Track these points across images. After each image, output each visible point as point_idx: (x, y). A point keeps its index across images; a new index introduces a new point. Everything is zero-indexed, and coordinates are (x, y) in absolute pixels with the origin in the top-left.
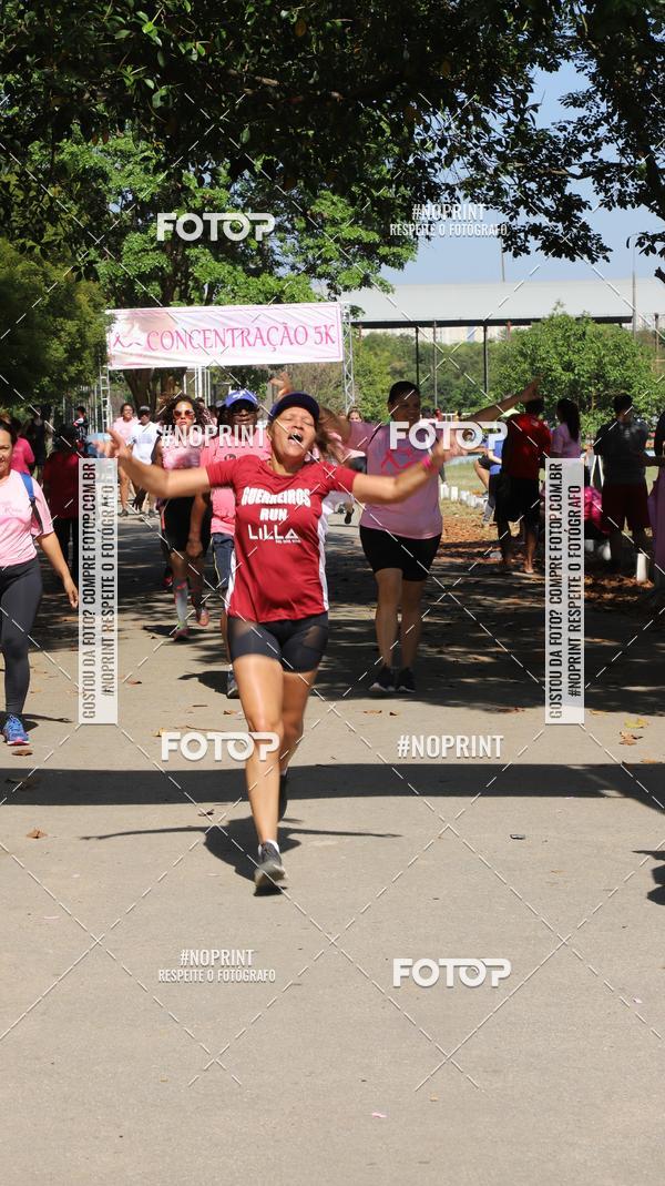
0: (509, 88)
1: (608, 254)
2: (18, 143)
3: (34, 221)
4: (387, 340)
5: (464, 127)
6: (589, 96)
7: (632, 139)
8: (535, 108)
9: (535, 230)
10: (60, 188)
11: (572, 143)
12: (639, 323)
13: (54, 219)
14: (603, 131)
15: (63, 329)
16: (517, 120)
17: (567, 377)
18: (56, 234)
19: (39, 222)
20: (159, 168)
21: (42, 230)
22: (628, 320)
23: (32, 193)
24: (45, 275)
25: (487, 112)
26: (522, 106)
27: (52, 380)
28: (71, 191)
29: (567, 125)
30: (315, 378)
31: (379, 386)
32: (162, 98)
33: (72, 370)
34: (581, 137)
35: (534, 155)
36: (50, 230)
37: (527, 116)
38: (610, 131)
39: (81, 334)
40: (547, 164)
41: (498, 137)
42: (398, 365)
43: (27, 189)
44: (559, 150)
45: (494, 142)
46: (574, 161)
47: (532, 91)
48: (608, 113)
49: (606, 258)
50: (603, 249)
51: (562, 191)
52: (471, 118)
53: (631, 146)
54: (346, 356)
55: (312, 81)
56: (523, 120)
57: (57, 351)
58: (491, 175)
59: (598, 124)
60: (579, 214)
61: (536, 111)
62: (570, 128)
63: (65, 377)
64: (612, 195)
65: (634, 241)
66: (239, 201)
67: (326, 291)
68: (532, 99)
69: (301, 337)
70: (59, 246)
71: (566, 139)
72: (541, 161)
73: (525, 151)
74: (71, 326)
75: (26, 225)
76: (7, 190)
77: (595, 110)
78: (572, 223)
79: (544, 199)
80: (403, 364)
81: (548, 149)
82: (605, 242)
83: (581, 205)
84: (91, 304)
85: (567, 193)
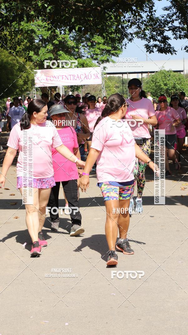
0: (147, 5)
1: (176, 52)
2: (9, 23)
3: (14, 45)
4: (114, 78)
5: (135, 17)
6: (170, 8)
7: (183, 20)
8: (155, 11)
9: (155, 46)
10: (21, 36)
11: (166, 21)
12: (185, 72)
13: (19, 45)
14: (174, 17)
15: (22, 76)
16: (150, 15)
17: (165, 87)
18: (20, 48)
19: (15, 45)
20: (49, 29)
21: (16, 48)
22: (182, 71)
23: (13, 37)
24: (17, 60)
25: (142, 12)
26: (151, 11)
27: (19, 90)
28: (24, 36)
29: (164, 16)
30: (94, 89)
31: (112, 91)
32: (49, 10)
33: (25, 87)
34: (168, 19)
35: (155, 25)
36: (18, 47)
37: (153, 13)
38: (176, 17)
39: (27, 77)
40: (159, 27)
41: (145, 19)
42: (117, 85)
43: (11, 36)
44: (162, 23)
45: (143, 21)
46: (166, 26)
47: (154, 6)
48: (176, 12)
49: (175, 53)
50: (175, 51)
51: (163, 35)
52: (137, 14)
53: (182, 22)
54: (103, 82)
55: (92, 4)
56: (152, 15)
57: (21, 82)
58: (143, 30)
59: (173, 15)
60: (168, 41)
61: (155, 12)
62: (165, 17)
63: (23, 89)
64: (177, 36)
65: (183, 48)
66: (72, 39)
67: (97, 64)
68: (154, 8)
69: (90, 77)
70: (21, 52)
71: (164, 20)
72: (157, 26)
73: (152, 23)
74: (25, 75)
75: (11, 46)
76: (6, 36)
77: (172, 11)
78: (166, 44)
79: (158, 37)
80: (119, 84)
81: (159, 23)
82: (175, 49)
83: (168, 38)
84: (30, 68)
85: (164, 35)
